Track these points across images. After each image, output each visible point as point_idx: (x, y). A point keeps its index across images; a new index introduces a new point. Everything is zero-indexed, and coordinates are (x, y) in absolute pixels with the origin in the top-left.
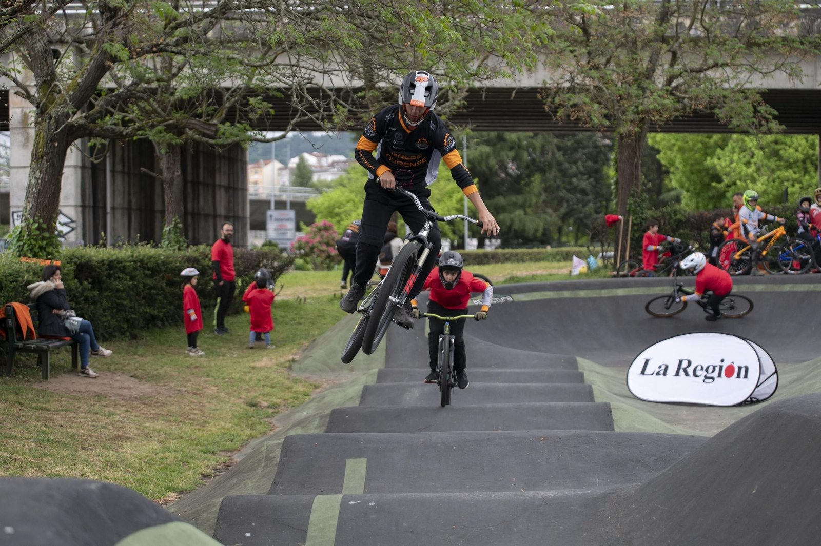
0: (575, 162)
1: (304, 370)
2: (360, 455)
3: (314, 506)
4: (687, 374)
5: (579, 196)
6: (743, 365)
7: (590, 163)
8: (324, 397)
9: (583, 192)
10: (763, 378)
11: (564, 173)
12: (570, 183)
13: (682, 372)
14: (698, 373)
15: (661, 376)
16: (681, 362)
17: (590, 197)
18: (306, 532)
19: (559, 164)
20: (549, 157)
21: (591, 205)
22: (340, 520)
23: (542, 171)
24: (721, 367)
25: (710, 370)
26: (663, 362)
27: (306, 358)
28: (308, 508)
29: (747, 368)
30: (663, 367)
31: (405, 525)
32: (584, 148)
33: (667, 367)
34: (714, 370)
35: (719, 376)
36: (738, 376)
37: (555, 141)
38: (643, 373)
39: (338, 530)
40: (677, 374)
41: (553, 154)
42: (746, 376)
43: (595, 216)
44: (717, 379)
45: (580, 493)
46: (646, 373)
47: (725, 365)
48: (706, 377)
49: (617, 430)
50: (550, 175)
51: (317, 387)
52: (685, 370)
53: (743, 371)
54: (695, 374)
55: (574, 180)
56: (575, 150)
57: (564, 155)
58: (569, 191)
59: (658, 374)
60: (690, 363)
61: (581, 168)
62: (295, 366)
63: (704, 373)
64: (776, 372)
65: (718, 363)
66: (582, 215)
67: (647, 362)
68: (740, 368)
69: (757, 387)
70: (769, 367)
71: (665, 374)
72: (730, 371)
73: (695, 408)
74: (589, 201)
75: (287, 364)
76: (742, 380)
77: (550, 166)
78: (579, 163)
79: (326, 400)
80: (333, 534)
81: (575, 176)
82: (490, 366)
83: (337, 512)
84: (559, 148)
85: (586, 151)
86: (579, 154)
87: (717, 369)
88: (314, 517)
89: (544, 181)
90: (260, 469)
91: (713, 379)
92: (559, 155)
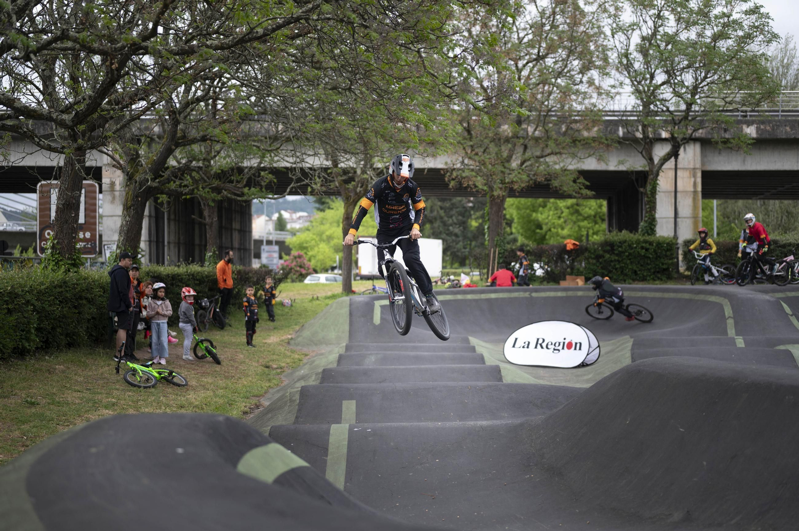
0: (451, 217)
1: (298, 345)
2: (351, 398)
3: (331, 432)
4: (542, 347)
5: (454, 238)
6: (578, 342)
7: (460, 218)
8: (313, 362)
9: (456, 235)
10: (591, 350)
11: (444, 224)
12: (448, 230)
13: (539, 346)
14: (549, 347)
15: (526, 349)
16: (538, 339)
17: (461, 238)
18: (327, 449)
19: (441, 218)
20: (435, 213)
21: (461, 243)
22: (349, 442)
23: (431, 222)
24: (564, 343)
25: (557, 345)
26: (527, 340)
27: (298, 337)
28: (327, 433)
29: (580, 344)
30: (527, 343)
31: (392, 444)
32: (457, 208)
33: (529, 343)
34: (559, 345)
35: (563, 348)
36: (575, 349)
37: (439, 203)
38: (514, 346)
39: (348, 448)
40: (536, 347)
41: (438, 212)
42: (580, 349)
43: (463, 250)
44: (561, 351)
45: (505, 423)
46: (516, 346)
47: (567, 342)
48: (554, 349)
49: (504, 382)
50: (436, 224)
51: (306, 355)
52: (541, 345)
53: (578, 345)
54: (547, 348)
55: (451, 228)
56: (451, 209)
57: (445, 212)
58: (447, 234)
59: (523, 347)
60: (544, 340)
61: (455, 221)
62: (292, 342)
63: (553, 347)
64: (599, 346)
65: (562, 341)
66: (455, 250)
67: (516, 339)
68: (576, 344)
69: (588, 355)
70: (595, 343)
71: (528, 347)
72: (569, 346)
73: (547, 369)
74: (459, 241)
75: (287, 341)
76: (577, 351)
77: (435, 219)
78: (454, 218)
79: (316, 363)
80: (345, 451)
81: (451, 225)
82: (415, 342)
83: (347, 436)
84: (441, 208)
85: (458, 210)
86: (454, 212)
87: (562, 344)
88: (332, 439)
89: (432, 228)
90: (286, 408)
91: (559, 350)
92: (442, 213)
